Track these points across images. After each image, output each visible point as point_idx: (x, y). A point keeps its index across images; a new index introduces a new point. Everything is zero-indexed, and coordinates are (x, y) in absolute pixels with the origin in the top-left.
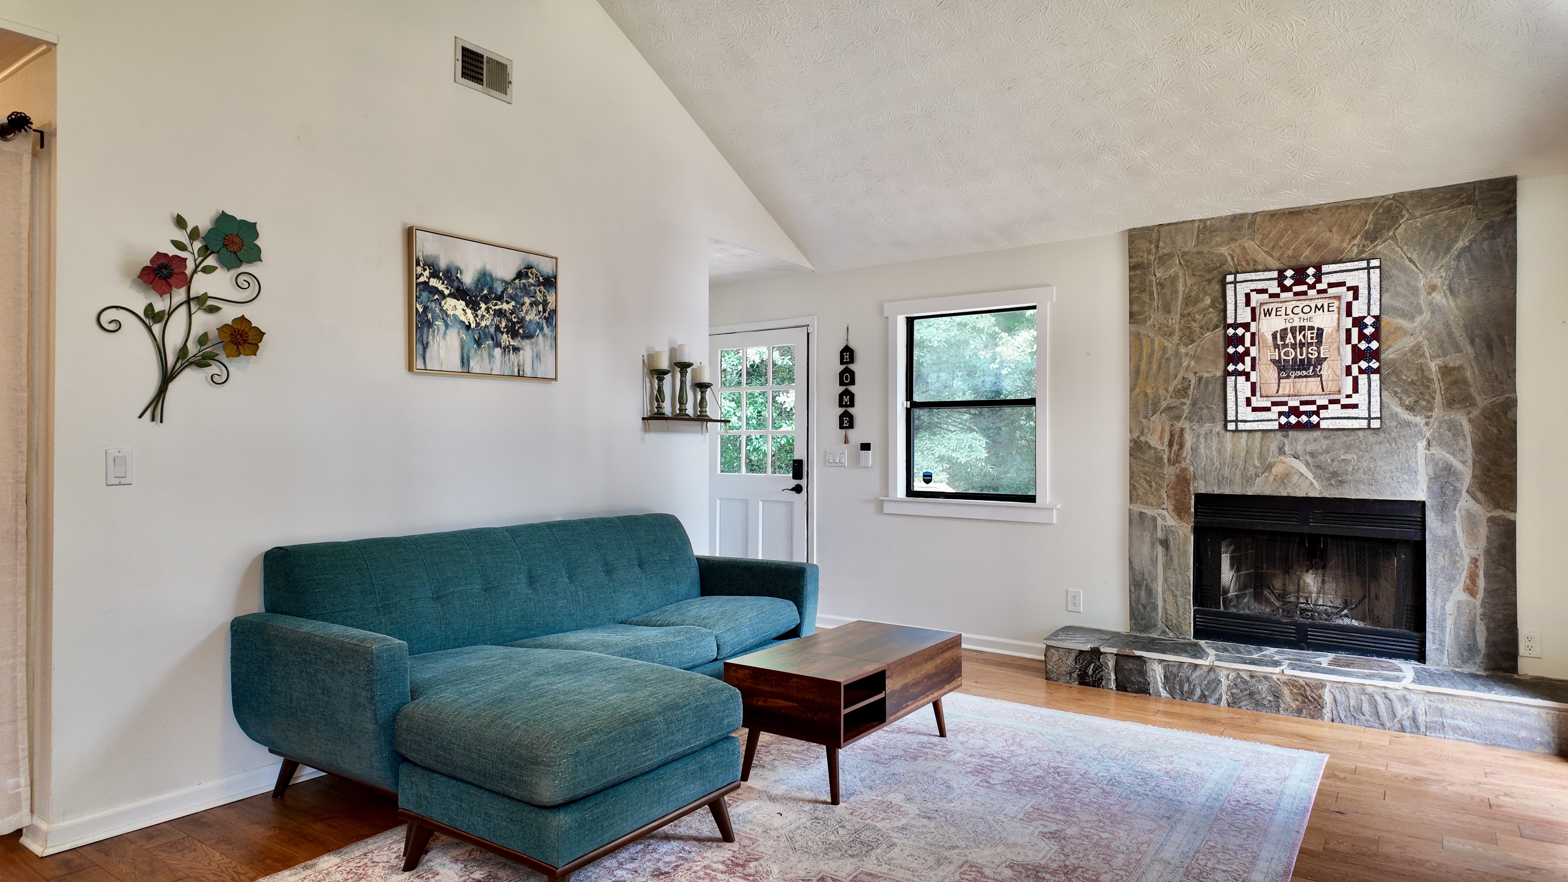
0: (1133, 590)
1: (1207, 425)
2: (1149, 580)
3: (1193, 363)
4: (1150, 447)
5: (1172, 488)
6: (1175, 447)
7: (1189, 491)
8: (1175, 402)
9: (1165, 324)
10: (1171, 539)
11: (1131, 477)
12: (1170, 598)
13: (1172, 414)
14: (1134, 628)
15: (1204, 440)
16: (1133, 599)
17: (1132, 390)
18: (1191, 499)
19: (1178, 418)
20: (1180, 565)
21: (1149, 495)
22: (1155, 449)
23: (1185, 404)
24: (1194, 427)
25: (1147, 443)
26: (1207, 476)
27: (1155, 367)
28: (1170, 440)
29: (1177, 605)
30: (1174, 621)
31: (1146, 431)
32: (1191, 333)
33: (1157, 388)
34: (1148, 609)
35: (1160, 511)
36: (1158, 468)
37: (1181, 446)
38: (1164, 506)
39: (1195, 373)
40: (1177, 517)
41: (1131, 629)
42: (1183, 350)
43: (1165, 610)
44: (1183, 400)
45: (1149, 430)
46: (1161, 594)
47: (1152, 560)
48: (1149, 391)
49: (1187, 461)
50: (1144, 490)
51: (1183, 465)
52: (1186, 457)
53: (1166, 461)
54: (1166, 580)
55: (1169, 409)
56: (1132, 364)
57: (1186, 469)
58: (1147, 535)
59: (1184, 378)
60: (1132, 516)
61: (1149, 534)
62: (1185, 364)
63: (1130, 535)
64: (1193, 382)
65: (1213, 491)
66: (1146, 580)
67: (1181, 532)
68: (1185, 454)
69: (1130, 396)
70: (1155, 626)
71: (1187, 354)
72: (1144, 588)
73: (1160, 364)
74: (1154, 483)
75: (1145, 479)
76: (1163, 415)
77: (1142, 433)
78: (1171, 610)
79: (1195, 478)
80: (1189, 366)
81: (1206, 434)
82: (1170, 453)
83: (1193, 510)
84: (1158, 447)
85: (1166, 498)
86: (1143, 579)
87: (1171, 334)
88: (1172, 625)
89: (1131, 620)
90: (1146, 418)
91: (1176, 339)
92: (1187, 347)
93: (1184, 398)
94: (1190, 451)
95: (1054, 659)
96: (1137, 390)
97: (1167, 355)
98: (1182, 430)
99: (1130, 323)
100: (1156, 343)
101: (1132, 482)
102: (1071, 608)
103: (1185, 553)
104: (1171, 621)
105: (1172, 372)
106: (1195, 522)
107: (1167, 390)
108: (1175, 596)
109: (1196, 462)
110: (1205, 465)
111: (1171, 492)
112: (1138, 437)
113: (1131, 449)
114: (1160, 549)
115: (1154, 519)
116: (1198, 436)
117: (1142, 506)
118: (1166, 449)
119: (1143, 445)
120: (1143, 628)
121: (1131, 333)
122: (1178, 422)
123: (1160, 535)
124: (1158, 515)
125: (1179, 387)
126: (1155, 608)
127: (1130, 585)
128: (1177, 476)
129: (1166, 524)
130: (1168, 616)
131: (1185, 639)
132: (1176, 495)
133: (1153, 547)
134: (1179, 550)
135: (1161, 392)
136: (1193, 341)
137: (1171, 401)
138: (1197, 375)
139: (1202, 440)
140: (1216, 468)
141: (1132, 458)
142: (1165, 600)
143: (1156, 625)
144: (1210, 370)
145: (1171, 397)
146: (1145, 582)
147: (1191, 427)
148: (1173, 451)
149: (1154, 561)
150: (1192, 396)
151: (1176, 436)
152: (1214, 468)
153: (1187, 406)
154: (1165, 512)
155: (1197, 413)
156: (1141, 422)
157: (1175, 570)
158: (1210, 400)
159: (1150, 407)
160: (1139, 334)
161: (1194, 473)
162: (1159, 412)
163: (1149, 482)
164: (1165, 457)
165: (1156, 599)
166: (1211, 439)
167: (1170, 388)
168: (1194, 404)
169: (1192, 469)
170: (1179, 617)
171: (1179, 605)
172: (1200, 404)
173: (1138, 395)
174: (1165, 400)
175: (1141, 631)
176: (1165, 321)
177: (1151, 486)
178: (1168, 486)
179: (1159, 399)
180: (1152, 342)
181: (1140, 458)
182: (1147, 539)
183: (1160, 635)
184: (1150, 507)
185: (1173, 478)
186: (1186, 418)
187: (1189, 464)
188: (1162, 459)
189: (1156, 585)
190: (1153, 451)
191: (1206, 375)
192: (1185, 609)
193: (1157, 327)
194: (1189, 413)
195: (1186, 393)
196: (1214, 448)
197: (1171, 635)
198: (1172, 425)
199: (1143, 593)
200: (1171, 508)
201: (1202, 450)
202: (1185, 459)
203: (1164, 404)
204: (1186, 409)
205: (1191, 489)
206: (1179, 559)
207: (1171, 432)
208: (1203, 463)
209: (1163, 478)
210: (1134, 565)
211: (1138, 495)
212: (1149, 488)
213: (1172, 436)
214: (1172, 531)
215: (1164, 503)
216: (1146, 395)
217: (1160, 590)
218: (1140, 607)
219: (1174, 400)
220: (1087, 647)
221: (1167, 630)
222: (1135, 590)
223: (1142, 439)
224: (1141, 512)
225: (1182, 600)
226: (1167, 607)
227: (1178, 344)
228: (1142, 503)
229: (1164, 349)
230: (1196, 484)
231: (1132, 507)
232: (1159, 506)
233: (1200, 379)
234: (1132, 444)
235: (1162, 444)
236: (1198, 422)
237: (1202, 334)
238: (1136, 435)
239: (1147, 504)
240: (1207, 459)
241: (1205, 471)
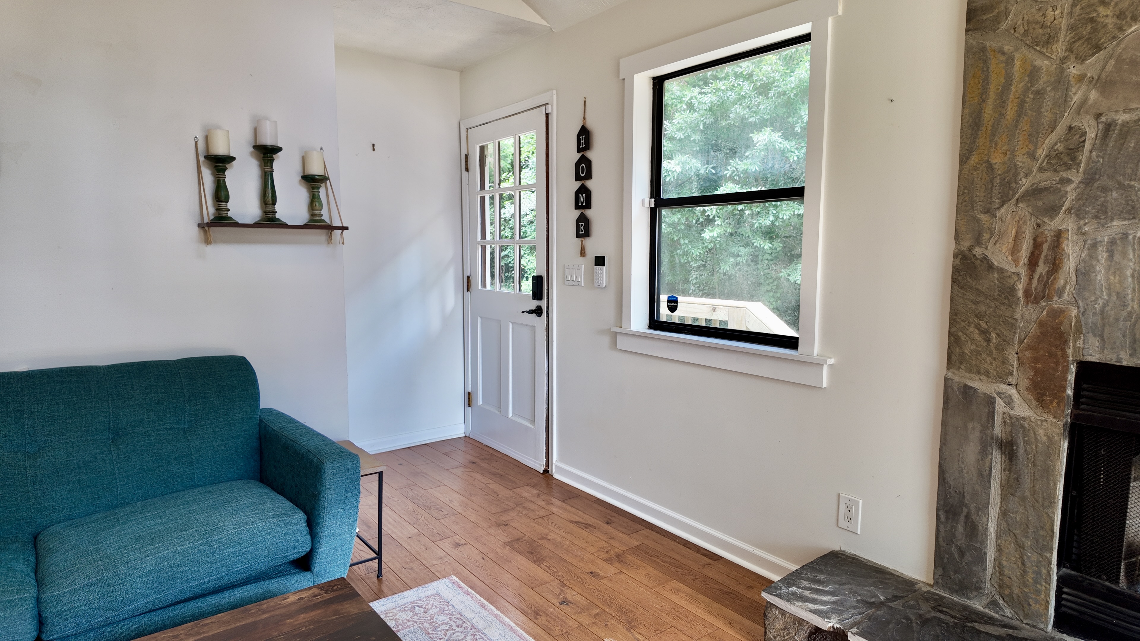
0: (943, 518)
1: (1115, 223)
2: (972, 507)
3: (1093, 95)
4: (991, 267)
5: (1029, 347)
6: (1042, 268)
7: (1065, 356)
8: (1047, 179)
9: (1037, 22)
10: (1020, 441)
11: (953, 322)
12: (1011, 548)
13: (1040, 203)
14: (940, 581)
15: (1105, 255)
16: (942, 534)
17: (964, 159)
18: (1066, 370)
19: (1052, 211)
20: (1034, 493)
21: (984, 356)
22: (1001, 270)
23: (1069, 181)
24: (1086, 229)
25: (985, 258)
26: (1107, 330)
27: (1010, 112)
28: (1032, 253)
29: (1023, 564)
30: (1016, 591)
31: (986, 236)
32: (1095, 30)
33: (1013, 152)
34: (968, 558)
35: (1003, 387)
36: (1003, 308)
37: (1055, 265)
38: (1010, 380)
39: (1098, 116)
40: (1034, 403)
41: (936, 583)
42: (1073, 70)
43: (999, 565)
44: (1065, 174)
45: (992, 234)
46: (993, 536)
47: (980, 474)
48: (996, 159)
49: (1065, 296)
50: (974, 347)
51: (1056, 303)
52: (1064, 287)
53: (1020, 294)
54: (1004, 514)
55: (1035, 192)
56: (967, 111)
57: (1062, 311)
58: (973, 428)
59: (1070, 128)
60: (949, 390)
61: (978, 428)
62: (1076, 98)
63: (944, 424)
64: (1091, 135)
65: (1119, 360)
66: (966, 506)
67: (1041, 432)
68: (1062, 282)
69: (960, 171)
70: (979, 589)
71: (1081, 78)
72: (962, 518)
73: (1022, 104)
74: (994, 335)
75: (978, 327)
76: (1021, 205)
77: (978, 241)
78: (1012, 571)
79: (1079, 330)
80: (1084, 102)
81: (1113, 242)
82: (1031, 279)
83: (1070, 392)
84: (1007, 267)
85: (1015, 364)
86: (962, 504)
87: (1050, 40)
88: (1011, 596)
89: (936, 567)
90: (988, 211)
91: (1059, 48)
92: (1083, 61)
93: (1069, 168)
94: (1074, 278)
95: (778, 626)
96: (974, 159)
97: (1039, 85)
98: (1059, 235)
99: (967, 31)
100: (1017, 63)
101: (953, 330)
102: (843, 523)
103: (1048, 472)
104: (1010, 588)
105: (1047, 116)
106: (1075, 417)
107: (1032, 156)
108: (1021, 546)
109: (1084, 299)
110: (1105, 305)
111: (1028, 354)
112: (970, 249)
113: (956, 270)
114: (997, 459)
115: (990, 401)
116: (1095, 246)
117: (968, 375)
118: (1023, 271)
119: (978, 262)
120: (956, 587)
121: (968, 49)
122: (1052, 218)
123: (998, 430)
124: (999, 394)
125: (1060, 147)
126: (981, 559)
127: (938, 510)
128: (1041, 324)
129: (1012, 412)
130: (1006, 579)
131: (1034, 627)
132: (1036, 360)
133: (984, 451)
134: (1035, 465)
135: (1021, 159)
136: (1098, 48)
137: (1040, 176)
138: (1103, 119)
139: (1103, 255)
140: (1130, 314)
141: (956, 288)
142: (999, 549)
143: (980, 588)
144: (1133, 106)
145: (1041, 170)
146: (965, 510)
147: (1079, 228)
148: (1036, 277)
149: (985, 478)
150: (1088, 164)
151: (1046, 246)
152: (1124, 313)
153: (1073, 186)
154: (1013, 391)
155: (1096, 198)
156: (978, 221)
157: (1023, 499)
158: (1129, 171)
159: (995, 191)
160: (983, 49)
161: (1078, 322)
162: (1013, 201)
163: (984, 333)
164: (1020, 287)
165: (983, 543)
166: (1124, 254)
167: (1040, 151)
168: (1089, 181)
169: (1074, 312)
170: (1025, 585)
171: (1028, 564)
172: (1105, 181)
173: (976, 169)
174: (1026, 176)
175: (952, 591)
176: (1038, 17)
177: (988, 341)
178: (1021, 342)
179: (1016, 174)
180: (1010, 61)
181: (971, 288)
182: (975, 436)
183: (987, 606)
184: (984, 378)
185: (1033, 328)
186: (1069, 210)
187: (1068, 303)
188: (1012, 290)
189: (984, 519)
190: (996, 275)
191: (1122, 117)
192: (1038, 573)
193: (1021, 30)
194: (1078, 199)
195: (1074, 159)
196: (1129, 273)
197: (1008, 612)
198: (1038, 226)
199: (960, 528)
200: (1024, 383)
201: (1100, 274)
202: (1060, 293)
203: (1025, 184)
204: (1071, 192)
205: (1070, 352)
206: (1033, 481)
207: (1035, 240)
208: (1101, 302)
209: (1013, 326)
210: (947, 475)
211: (962, 354)
212: (985, 344)
213: (1037, 246)
214: (1023, 427)
215: (1011, 374)
216: (990, 167)
217: (992, 528)
218: (954, 549)
219: (1047, 174)
220: (826, 625)
221: (1001, 602)
222: (947, 519)
223: (978, 251)
224: (966, 386)
225: (1035, 557)
226: (1004, 563)
227: (1064, 60)
228: (969, 371)
229: (1033, 73)
230: (1080, 343)
231: (950, 375)
232: (1003, 377)
233: (1109, 127)
234: (958, 262)
235: (1016, 261)
236: (1096, 217)
237: (1121, 29)
238: (966, 244)
239: (979, 373)
240: (1109, 295)
241: (1103, 319)
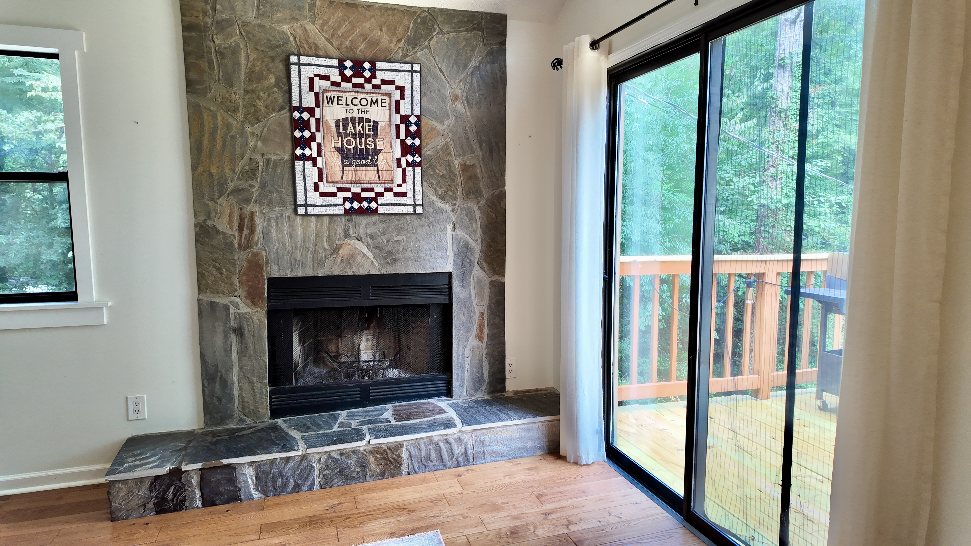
0: (206, 384)
1: (277, 209)
2: (223, 372)
3: (259, 144)
4: (218, 231)
5: (244, 274)
6: (246, 232)
7: (262, 276)
8: (242, 184)
9: (227, 99)
10: (245, 326)
11: (199, 265)
12: (246, 386)
13: (240, 197)
14: (209, 422)
15: (275, 224)
16: (207, 394)
17: (194, 167)
18: (264, 284)
19: (247, 201)
20: (255, 351)
21: (220, 283)
22: (224, 234)
23: (254, 186)
24: (265, 211)
25: (214, 227)
26: (280, 261)
27: (219, 145)
28: (240, 224)
29: (254, 391)
30: (252, 408)
31: (213, 214)
32: (256, 111)
33: (223, 168)
34: (224, 401)
35: (233, 299)
36: (228, 254)
37: (252, 230)
38: (236, 294)
39: (263, 155)
40: (250, 304)
41: (206, 425)
42: (249, 129)
43: (241, 397)
44: (251, 182)
45: (216, 213)
46: (237, 383)
47: (226, 350)
48: (214, 170)
49: (259, 245)
50: (213, 278)
51: (255, 249)
52: (258, 241)
53: (236, 246)
54: (241, 368)
55: (237, 191)
56: (192, 140)
57: (258, 253)
58: (219, 325)
59: (251, 159)
60: (202, 306)
61: (222, 325)
62: (252, 144)
63: (201, 327)
64: (261, 164)
65: (287, 275)
66: (220, 372)
67: (255, 318)
68: (256, 238)
69: (193, 175)
70: (231, 416)
71: (253, 134)
72: (218, 380)
73: (224, 142)
74: (224, 270)
75: (214, 266)
76: (230, 197)
77: (209, 217)
78: (248, 398)
79: (268, 263)
80: (255, 147)
81: (277, 218)
82: (241, 238)
83: (266, 295)
84: (227, 232)
85: (238, 285)
86: (217, 371)
87: (235, 110)
88: (249, 412)
89: (205, 415)
90: (212, 200)
91: (240, 115)
92: (253, 125)
93: (253, 180)
94: (262, 235)
96: (201, 169)
97: (233, 133)
98: (252, 214)
99: (187, 92)
100: (219, 119)
101: (200, 270)
102: (132, 416)
103: (261, 337)
104: (248, 407)
105: (238, 151)
106: (269, 307)
107: (234, 171)
108: (251, 382)
109: (268, 246)
110: (278, 249)
111: (244, 278)
112: (205, 221)
113: (197, 235)
114: (234, 339)
115: (226, 308)
116: (269, 220)
117: (211, 295)
118: (236, 233)
119: (210, 230)
120: (219, 422)
121: (189, 103)
122: (248, 205)
123: (233, 323)
124: (231, 303)
125: (247, 167)
126: (231, 398)
127: (203, 380)
128: (249, 261)
129: (239, 311)
130: (245, 404)
131: (263, 422)
132: (248, 281)
133: (226, 337)
134: (254, 336)
135: (227, 172)
136: (259, 121)
137: (239, 182)
138: (265, 157)
139: (274, 224)
140: (288, 252)
141: (199, 244)
142: (240, 389)
143: (233, 415)
144: (278, 152)
145: (239, 179)
146: (219, 374)
147: (261, 210)
148: (243, 236)
149: (228, 351)
150: (261, 178)
151: (246, 220)
152: (286, 252)
153: (256, 189)
154: (238, 300)
155: (267, 196)
156: (207, 205)
157: (250, 356)
158: (280, 184)
159: (215, 188)
160: (198, 106)
161: (267, 258)
162: (226, 195)
163: (219, 269)
164: (236, 242)
165: (232, 389)
166: (283, 224)
167: (237, 169)
168: (263, 186)
169: (264, 254)
170: (256, 402)
171: (256, 390)
172: (269, 187)
173: (202, 174)
174: (232, 182)
175: (216, 425)
176: (227, 95)
177: (221, 274)
178: (239, 272)
179: (226, 180)
180: (215, 116)
181: (208, 244)
182: (220, 329)
183: (237, 424)
184: (221, 295)
185: (245, 264)
186: (255, 201)
187: (261, 249)
188: (232, 244)
189: (231, 375)
190: (222, 236)
191: (274, 158)
192: (261, 393)
193: (219, 100)
194: (259, 195)
195: (254, 175)
196: (285, 233)
197: (249, 421)
198: (241, 209)
199: (218, 386)
200: (244, 294)
201: (274, 234)
202: (257, 244)
203: (231, 186)
204: (255, 192)
205: (265, 274)
206: (254, 346)
207: (240, 216)
208: (276, 247)
209: (234, 264)
210: (206, 358)
211: (207, 284)
212: (220, 276)
213: (242, 219)
214: (246, 318)
215: (236, 290)
216: (211, 175)
217: (235, 379)
218: (215, 400)
219: (241, 182)
220: (165, 470)
221: (245, 418)
222: (209, 383)
223: (209, 223)
224: (211, 302)
225: (259, 385)
226: (244, 395)
227: (243, 122)
228: (212, 293)
229: (228, 126)
230: (269, 269)
231: (201, 297)
232: (232, 293)
233: (268, 161)
234: (198, 229)
235: (231, 228)
236: (268, 205)
237: (268, 114)
238: (202, 218)
239: (218, 293)
240: (279, 244)
241: (278, 255)
